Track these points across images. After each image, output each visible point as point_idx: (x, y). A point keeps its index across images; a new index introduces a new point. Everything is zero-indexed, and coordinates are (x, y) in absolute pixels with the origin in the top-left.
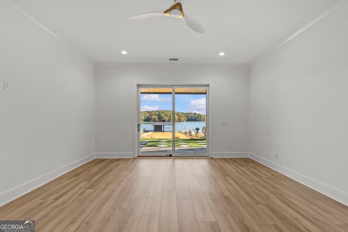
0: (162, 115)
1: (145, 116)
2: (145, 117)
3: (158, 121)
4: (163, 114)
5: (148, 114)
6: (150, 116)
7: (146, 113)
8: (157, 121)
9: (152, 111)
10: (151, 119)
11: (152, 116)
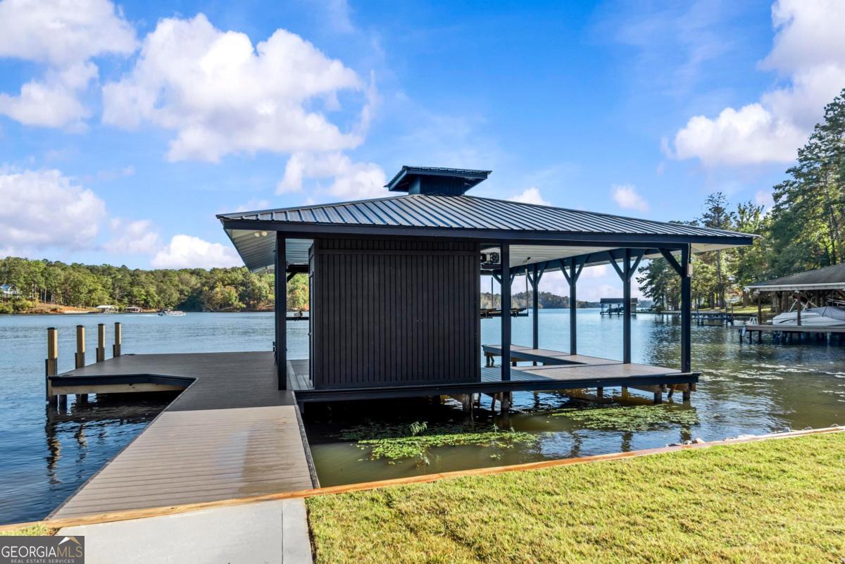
0: (258, 284)
1: (185, 287)
2: (181, 292)
3: (243, 310)
4: (260, 281)
5: (194, 281)
6: (207, 288)
7: (187, 276)
8: (234, 310)
9: (214, 270)
10: (210, 299)
11: (212, 288)
